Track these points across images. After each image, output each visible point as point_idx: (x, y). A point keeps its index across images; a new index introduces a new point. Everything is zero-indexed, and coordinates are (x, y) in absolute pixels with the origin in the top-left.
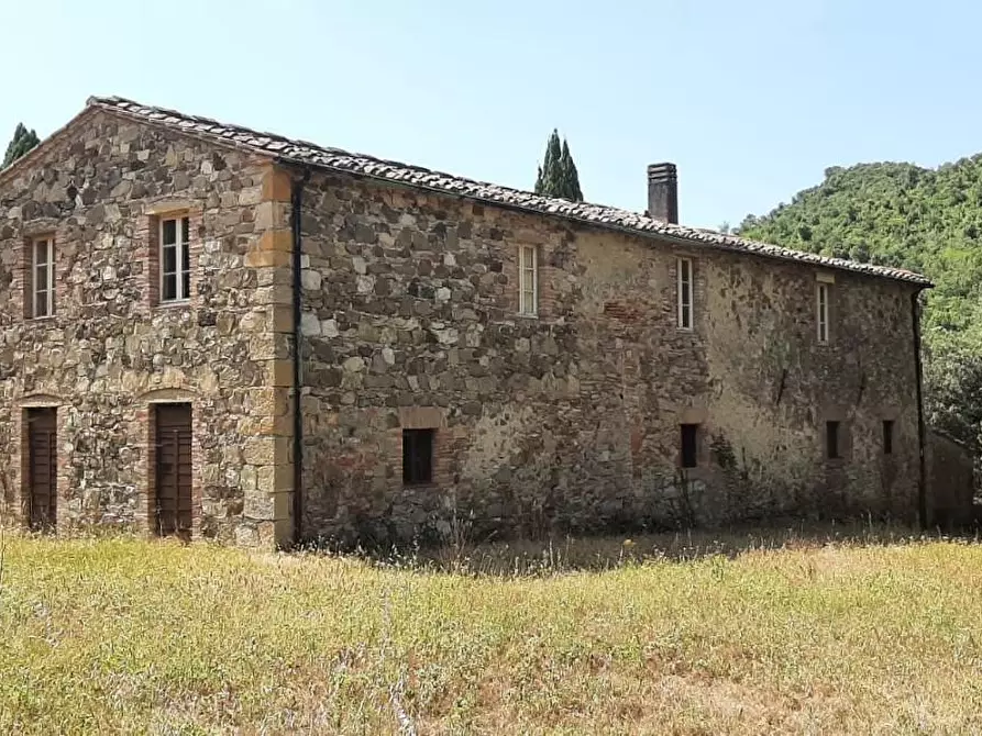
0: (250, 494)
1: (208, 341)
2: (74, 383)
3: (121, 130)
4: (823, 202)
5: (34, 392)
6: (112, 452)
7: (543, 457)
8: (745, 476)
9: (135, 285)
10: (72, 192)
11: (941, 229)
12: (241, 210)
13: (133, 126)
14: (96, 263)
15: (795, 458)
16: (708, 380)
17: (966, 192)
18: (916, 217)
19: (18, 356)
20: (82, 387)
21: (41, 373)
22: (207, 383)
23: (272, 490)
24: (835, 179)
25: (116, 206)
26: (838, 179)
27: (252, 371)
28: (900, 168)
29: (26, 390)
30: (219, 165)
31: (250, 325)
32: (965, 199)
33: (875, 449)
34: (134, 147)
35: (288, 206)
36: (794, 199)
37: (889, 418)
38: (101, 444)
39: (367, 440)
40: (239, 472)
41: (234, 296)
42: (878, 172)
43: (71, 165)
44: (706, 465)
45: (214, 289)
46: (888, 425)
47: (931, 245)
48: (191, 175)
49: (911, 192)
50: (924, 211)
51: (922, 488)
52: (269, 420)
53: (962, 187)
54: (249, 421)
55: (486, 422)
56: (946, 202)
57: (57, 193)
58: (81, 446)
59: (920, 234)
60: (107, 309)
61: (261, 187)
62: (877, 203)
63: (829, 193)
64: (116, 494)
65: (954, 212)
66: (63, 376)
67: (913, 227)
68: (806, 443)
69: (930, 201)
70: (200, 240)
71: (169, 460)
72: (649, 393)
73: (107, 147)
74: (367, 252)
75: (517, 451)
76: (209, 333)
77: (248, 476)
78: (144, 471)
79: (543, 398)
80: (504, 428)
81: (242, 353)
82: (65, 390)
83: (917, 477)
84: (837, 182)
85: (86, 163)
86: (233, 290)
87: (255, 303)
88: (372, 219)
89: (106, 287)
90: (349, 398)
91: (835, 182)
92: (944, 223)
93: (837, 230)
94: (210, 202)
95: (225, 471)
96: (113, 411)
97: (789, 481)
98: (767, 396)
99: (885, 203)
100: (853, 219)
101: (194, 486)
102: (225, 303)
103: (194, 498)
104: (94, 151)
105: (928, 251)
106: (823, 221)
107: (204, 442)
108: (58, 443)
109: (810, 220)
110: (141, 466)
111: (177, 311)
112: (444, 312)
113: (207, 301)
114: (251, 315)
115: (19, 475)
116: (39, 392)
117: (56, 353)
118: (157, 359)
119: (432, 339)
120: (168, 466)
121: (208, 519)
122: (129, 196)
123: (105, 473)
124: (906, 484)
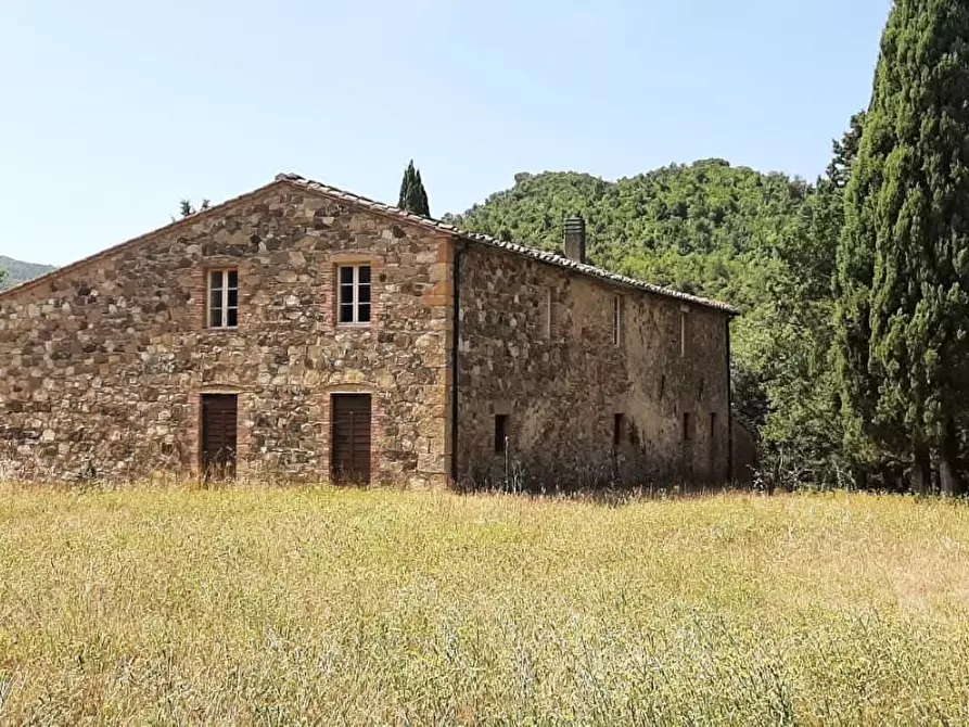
0: (423, 456)
1: (386, 353)
2: (255, 377)
3: (305, 200)
4: (514, 206)
5: (212, 383)
6: (295, 426)
7: (554, 435)
8: (644, 451)
9: (318, 311)
10: (256, 240)
11: (625, 239)
12: (418, 266)
13: (318, 199)
14: (279, 293)
15: (667, 439)
16: (627, 382)
17: (645, 206)
18: (603, 226)
19: (195, 355)
20: (264, 380)
21: (222, 368)
22: (386, 382)
23: (443, 453)
24: (524, 184)
25: (300, 253)
26: (528, 184)
27: (427, 375)
28: (582, 179)
29: (204, 381)
30: (399, 233)
31: (426, 344)
32: (645, 212)
33: (706, 434)
34: (319, 213)
35: (452, 265)
36: (487, 201)
37: (713, 411)
38: (282, 422)
39: (481, 422)
40: (413, 441)
41: (411, 323)
42: (562, 181)
43: (254, 219)
44: (626, 442)
45: (392, 318)
46: (713, 415)
47: (616, 252)
48: (372, 238)
49: (600, 203)
50: (610, 222)
51: (730, 462)
52: (441, 406)
53: (643, 202)
54: (423, 408)
55: (530, 411)
56: (630, 214)
57: (240, 238)
58: (262, 422)
59: (607, 243)
60: (289, 326)
61: (436, 252)
62: (569, 212)
63: (519, 197)
64: (298, 457)
65: (636, 225)
66: (245, 372)
67: (601, 236)
68: (673, 428)
69: (616, 213)
70: (381, 284)
71: (344, 433)
72: (601, 391)
73: (293, 211)
74: (482, 295)
75: (543, 431)
76: (389, 347)
77: (421, 444)
78: (325, 441)
79: (554, 395)
80: (537, 415)
81: (418, 362)
82: (247, 382)
83: (727, 455)
84: (527, 187)
85: (269, 220)
86: (410, 320)
87: (430, 329)
88: (485, 273)
89: (289, 310)
90: (474, 394)
91: (525, 188)
92: (627, 234)
93: (533, 235)
94: (390, 258)
95: (401, 440)
96: (295, 398)
97: (665, 455)
98: (655, 393)
99: (576, 212)
100: (549, 225)
101: (372, 450)
102: (402, 328)
103: (372, 459)
104: (279, 213)
105: (614, 259)
106: (522, 225)
107: (383, 421)
108: (238, 420)
109: (510, 224)
110: (323, 436)
111: (359, 332)
112: (513, 336)
113: (386, 326)
114: (425, 336)
115: (196, 443)
116: (218, 382)
117: (237, 355)
118: (338, 363)
119: (508, 353)
120: (344, 437)
121: (387, 473)
122: (312, 247)
123: (285, 442)
124: (722, 460)
